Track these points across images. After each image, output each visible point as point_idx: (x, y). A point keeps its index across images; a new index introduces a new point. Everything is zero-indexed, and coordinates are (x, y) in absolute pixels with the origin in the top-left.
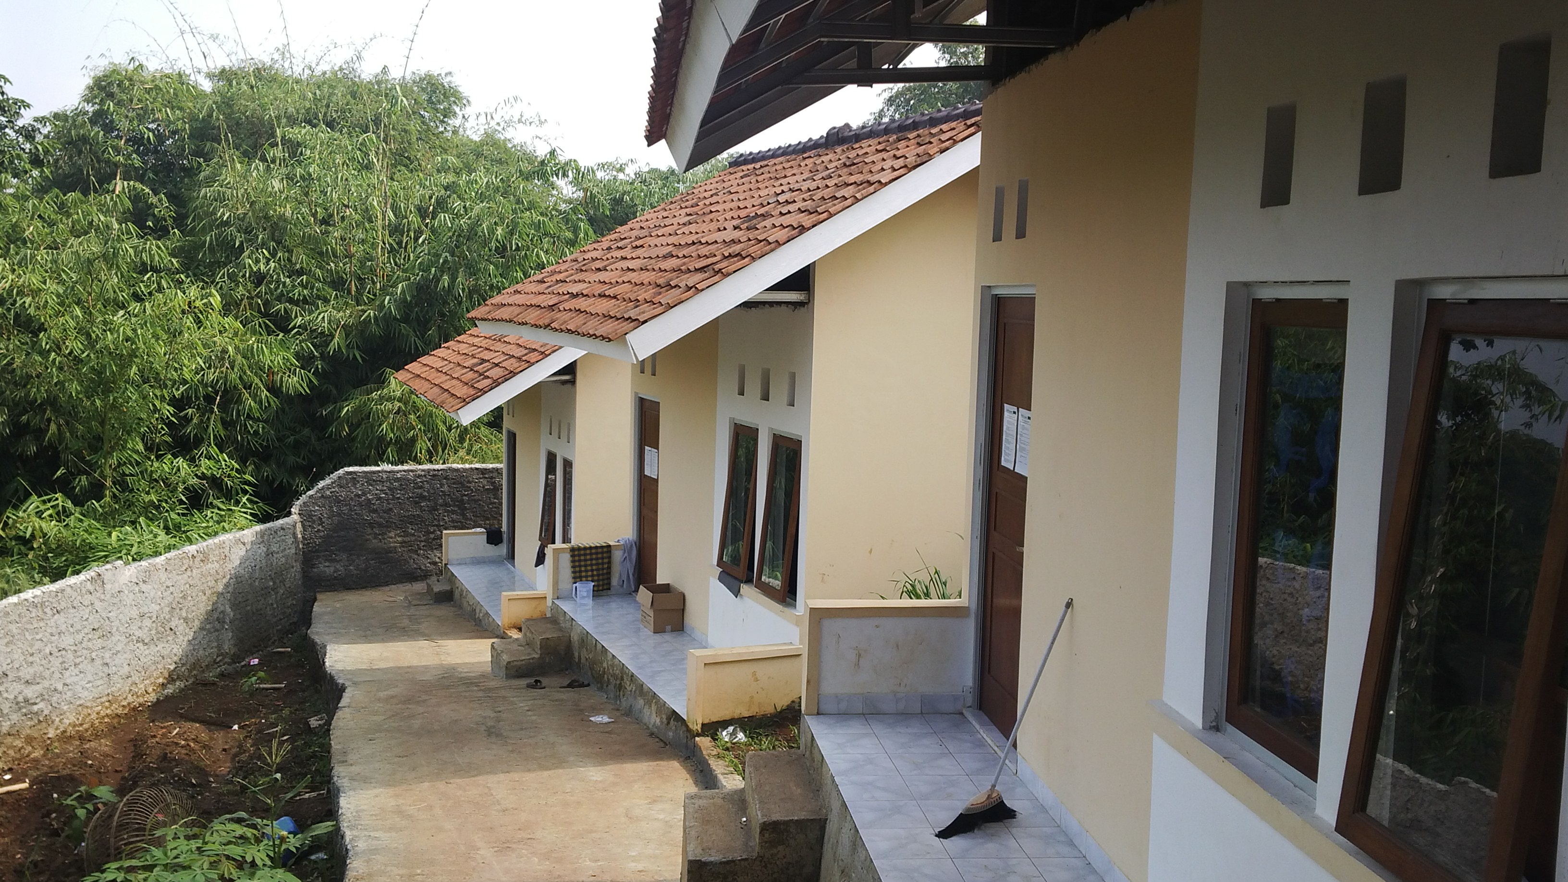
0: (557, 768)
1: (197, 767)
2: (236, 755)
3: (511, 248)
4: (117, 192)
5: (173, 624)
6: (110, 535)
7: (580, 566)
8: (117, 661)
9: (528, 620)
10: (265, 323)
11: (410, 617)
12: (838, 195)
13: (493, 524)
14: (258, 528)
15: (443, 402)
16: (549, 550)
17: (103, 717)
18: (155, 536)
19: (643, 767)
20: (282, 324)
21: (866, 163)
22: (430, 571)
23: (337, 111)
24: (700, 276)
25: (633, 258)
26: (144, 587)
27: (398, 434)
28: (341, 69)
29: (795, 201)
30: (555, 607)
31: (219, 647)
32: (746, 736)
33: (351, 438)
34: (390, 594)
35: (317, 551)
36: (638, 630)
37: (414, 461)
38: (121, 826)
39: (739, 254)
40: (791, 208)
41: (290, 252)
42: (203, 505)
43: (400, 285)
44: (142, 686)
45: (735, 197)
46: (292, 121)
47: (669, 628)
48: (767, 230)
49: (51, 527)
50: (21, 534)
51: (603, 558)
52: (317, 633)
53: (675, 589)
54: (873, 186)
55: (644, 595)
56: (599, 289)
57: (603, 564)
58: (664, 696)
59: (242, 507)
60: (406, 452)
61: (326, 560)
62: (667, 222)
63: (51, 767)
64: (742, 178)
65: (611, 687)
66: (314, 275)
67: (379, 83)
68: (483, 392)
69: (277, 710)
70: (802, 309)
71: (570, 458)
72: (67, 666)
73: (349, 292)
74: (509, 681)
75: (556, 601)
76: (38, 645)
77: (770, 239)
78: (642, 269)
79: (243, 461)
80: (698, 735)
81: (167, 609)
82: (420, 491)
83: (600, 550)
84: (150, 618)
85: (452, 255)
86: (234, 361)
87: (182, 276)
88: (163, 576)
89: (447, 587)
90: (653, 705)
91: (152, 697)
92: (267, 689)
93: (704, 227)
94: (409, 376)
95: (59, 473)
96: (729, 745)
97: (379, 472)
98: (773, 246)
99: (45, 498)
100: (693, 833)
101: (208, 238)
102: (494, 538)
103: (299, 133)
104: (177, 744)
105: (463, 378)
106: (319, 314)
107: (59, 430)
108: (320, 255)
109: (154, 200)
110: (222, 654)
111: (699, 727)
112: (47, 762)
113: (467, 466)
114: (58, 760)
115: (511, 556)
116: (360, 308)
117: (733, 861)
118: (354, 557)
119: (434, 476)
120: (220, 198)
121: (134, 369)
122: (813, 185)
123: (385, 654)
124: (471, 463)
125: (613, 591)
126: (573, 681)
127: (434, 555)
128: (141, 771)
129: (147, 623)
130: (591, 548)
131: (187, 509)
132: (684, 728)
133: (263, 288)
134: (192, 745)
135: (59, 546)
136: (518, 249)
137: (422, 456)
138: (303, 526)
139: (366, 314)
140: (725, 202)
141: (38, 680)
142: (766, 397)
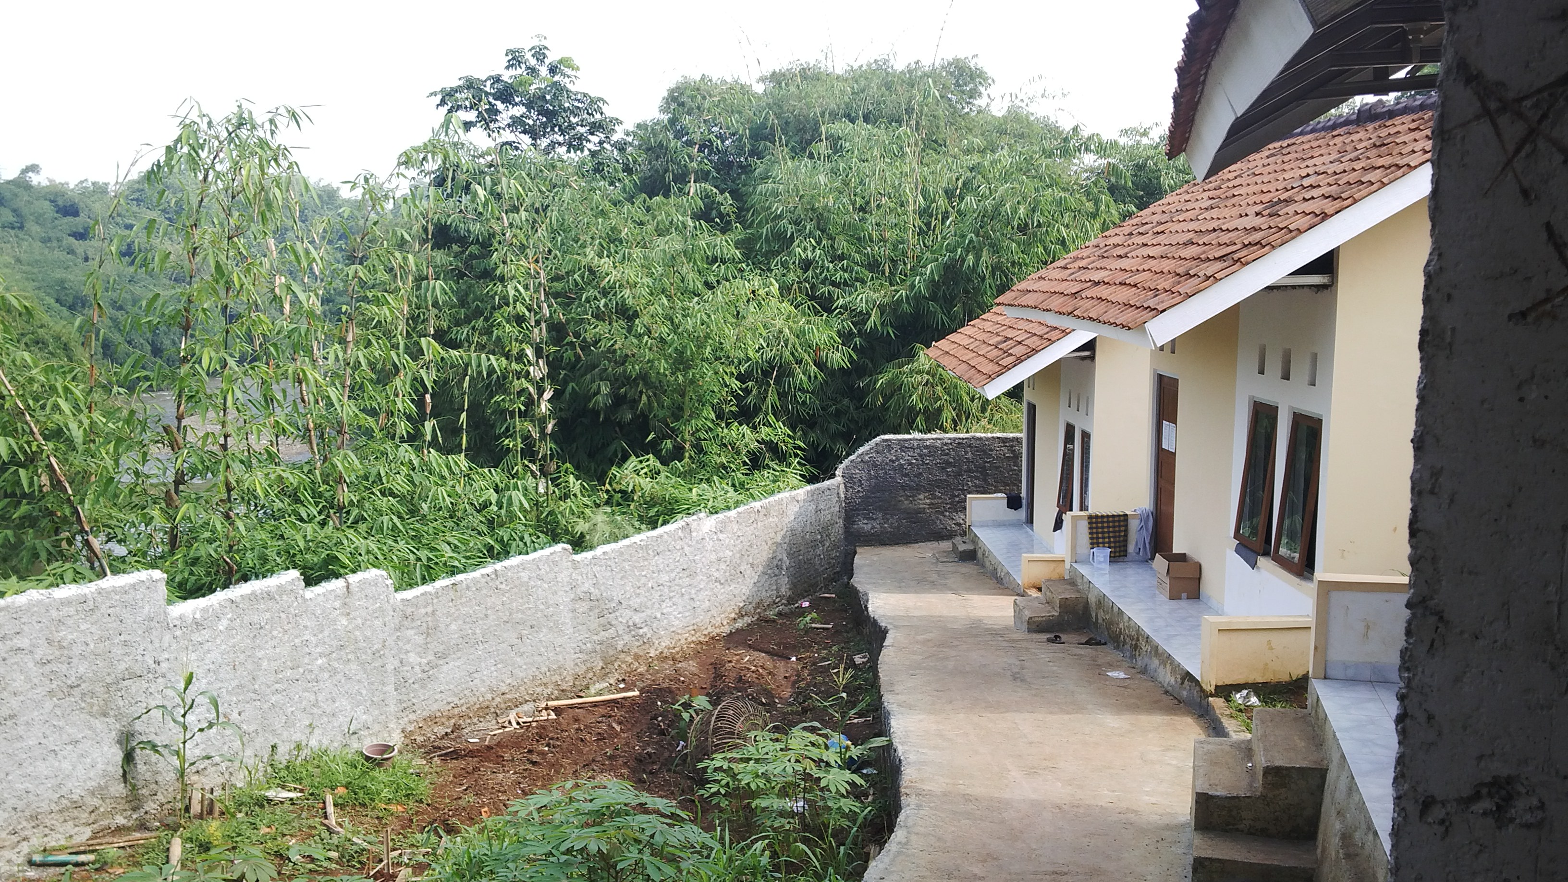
0: (1077, 713)
1: (765, 690)
2: (795, 682)
3: (1033, 225)
4: (691, 194)
5: (742, 569)
6: (690, 490)
7: (1097, 533)
8: (700, 597)
9: (1049, 580)
10: (813, 306)
11: (938, 573)
12: (1364, 179)
13: (1013, 490)
14: (809, 487)
15: (970, 378)
16: (1067, 517)
17: (690, 643)
18: (726, 492)
19: (1158, 719)
20: (825, 305)
21: (1398, 144)
22: (956, 531)
23: (873, 104)
24: (1219, 265)
25: (1153, 245)
26: (721, 536)
27: (926, 404)
28: (876, 61)
29: (1319, 186)
30: (1072, 570)
31: (778, 590)
32: (1260, 700)
33: (884, 408)
34: (920, 550)
35: (857, 509)
36: (1154, 596)
37: (940, 429)
38: (716, 730)
39: (1259, 243)
40: (1315, 193)
41: (832, 239)
42: (760, 466)
43: (929, 266)
44: (719, 619)
45: (1258, 179)
46: (834, 117)
47: (1184, 595)
48: (1289, 217)
49: (646, 483)
50: (623, 488)
51: (1119, 526)
52: (859, 582)
53: (1191, 559)
54: (1402, 170)
55: (1160, 563)
56: (1121, 277)
57: (1120, 531)
58: (1178, 658)
59: (794, 469)
60: (933, 421)
61: (865, 518)
62: (1189, 206)
63: (653, 681)
64: (1268, 157)
65: (1127, 647)
66: (854, 259)
67: (910, 72)
68: (1007, 368)
69: (827, 647)
70: (1325, 291)
71: (1087, 430)
72: (664, 598)
73: (883, 273)
74: (1031, 635)
75: (1074, 565)
76: (643, 580)
77: (1291, 227)
78: (1162, 257)
79: (793, 428)
80: (1212, 695)
81: (738, 555)
82: (946, 457)
83: (1116, 519)
84: (725, 562)
85: (977, 235)
86: (787, 340)
87: (744, 265)
88: (736, 527)
89: (970, 547)
90: (1168, 666)
91: (726, 630)
92: (818, 629)
93: (1226, 212)
94: (939, 353)
95: (650, 438)
96: (1242, 707)
97: (911, 439)
98: (1293, 234)
99: (641, 458)
100: (1201, 771)
101: (765, 230)
102: (1014, 503)
103: (841, 127)
104: (749, 669)
105: (989, 356)
106: (858, 295)
107: (648, 400)
108: (858, 240)
109: (719, 198)
110: (780, 596)
111: (1213, 689)
112: (650, 677)
113: (989, 435)
114: (659, 675)
115: (1030, 520)
116: (893, 288)
117: (1237, 797)
118: (888, 516)
119: (959, 443)
120: (776, 194)
121: (709, 349)
122: (1339, 168)
123: (919, 604)
124: (992, 432)
125: (1129, 558)
126: (1091, 639)
127: (959, 517)
128: (722, 689)
129: (723, 566)
130: (1108, 516)
131: (749, 469)
132: (1198, 688)
133: (810, 273)
134: (761, 671)
135: (652, 499)
136: (1039, 225)
137: (948, 425)
138: (846, 486)
139: (899, 294)
140: (1248, 185)
141: (643, 609)
142: (1286, 376)
